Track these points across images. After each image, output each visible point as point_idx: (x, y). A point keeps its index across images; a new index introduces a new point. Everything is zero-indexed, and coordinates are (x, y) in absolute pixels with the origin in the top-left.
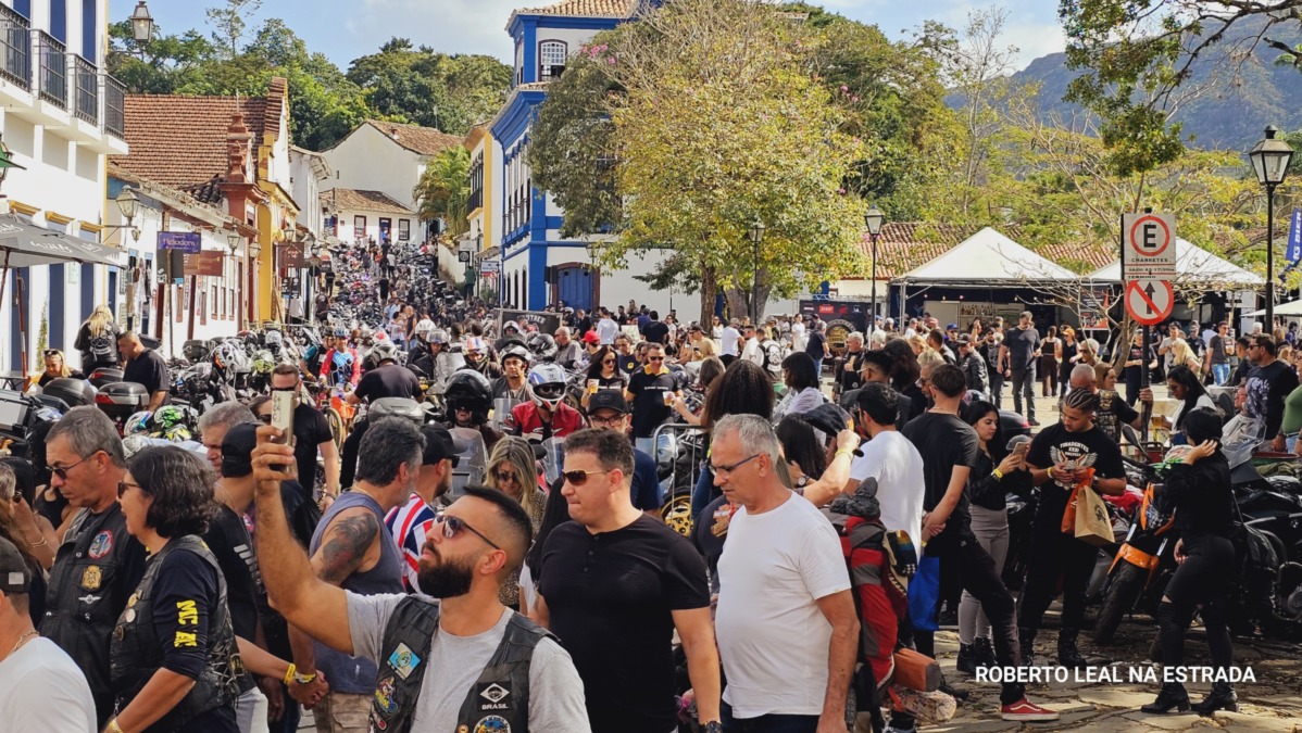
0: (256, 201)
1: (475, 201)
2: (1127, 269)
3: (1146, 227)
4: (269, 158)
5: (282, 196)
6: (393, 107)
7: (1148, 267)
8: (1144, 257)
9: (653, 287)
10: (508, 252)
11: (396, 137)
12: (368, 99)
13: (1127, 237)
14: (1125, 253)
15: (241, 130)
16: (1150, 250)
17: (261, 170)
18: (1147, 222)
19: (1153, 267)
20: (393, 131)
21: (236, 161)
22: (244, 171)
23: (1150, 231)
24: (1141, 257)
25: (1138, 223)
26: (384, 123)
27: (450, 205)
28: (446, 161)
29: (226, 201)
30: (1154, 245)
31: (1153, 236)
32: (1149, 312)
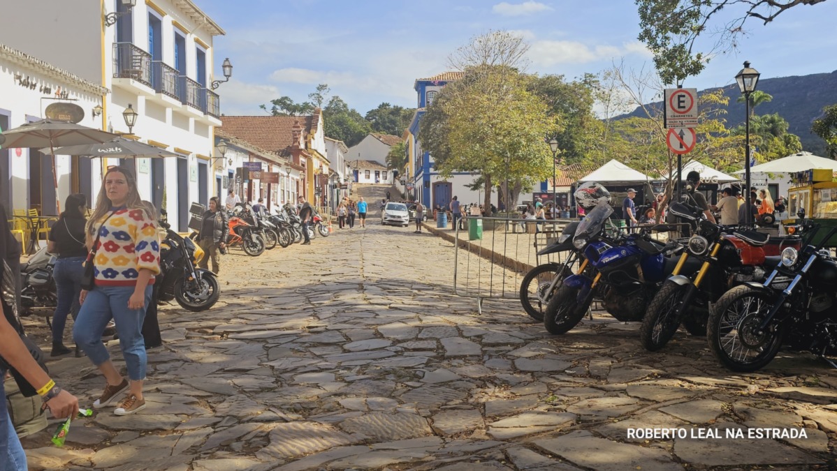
0: (305, 156)
1: (407, 160)
2: (668, 122)
3: (679, 96)
4: (312, 140)
5: (318, 155)
6: (381, 128)
7: (681, 120)
8: (678, 114)
9: (472, 189)
10: (417, 179)
11: (381, 139)
12: (372, 126)
13: (668, 103)
14: (667, 112)
15: (299, 127)
16: (682, 110)
17: (308, 144)
18: (680, 94)
19: (684, 120)
20: (380, 137)
21: (296, 140)
22: (299, 144)
23: (682, 99)
24: (676, 114)
25: (674, 94)
26: (377, 134)
27: (399, 163)
28: (399, 147)
29: (292, 156)
30: (684, 107)
31: (683, 102)
32: (681, 147)
